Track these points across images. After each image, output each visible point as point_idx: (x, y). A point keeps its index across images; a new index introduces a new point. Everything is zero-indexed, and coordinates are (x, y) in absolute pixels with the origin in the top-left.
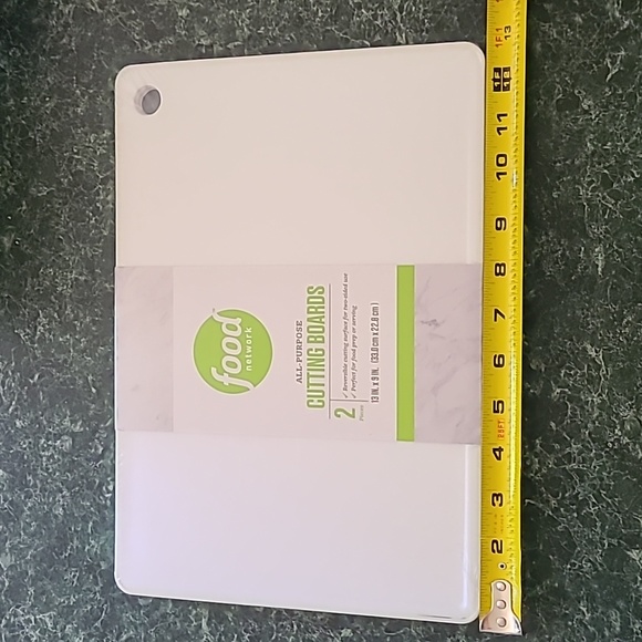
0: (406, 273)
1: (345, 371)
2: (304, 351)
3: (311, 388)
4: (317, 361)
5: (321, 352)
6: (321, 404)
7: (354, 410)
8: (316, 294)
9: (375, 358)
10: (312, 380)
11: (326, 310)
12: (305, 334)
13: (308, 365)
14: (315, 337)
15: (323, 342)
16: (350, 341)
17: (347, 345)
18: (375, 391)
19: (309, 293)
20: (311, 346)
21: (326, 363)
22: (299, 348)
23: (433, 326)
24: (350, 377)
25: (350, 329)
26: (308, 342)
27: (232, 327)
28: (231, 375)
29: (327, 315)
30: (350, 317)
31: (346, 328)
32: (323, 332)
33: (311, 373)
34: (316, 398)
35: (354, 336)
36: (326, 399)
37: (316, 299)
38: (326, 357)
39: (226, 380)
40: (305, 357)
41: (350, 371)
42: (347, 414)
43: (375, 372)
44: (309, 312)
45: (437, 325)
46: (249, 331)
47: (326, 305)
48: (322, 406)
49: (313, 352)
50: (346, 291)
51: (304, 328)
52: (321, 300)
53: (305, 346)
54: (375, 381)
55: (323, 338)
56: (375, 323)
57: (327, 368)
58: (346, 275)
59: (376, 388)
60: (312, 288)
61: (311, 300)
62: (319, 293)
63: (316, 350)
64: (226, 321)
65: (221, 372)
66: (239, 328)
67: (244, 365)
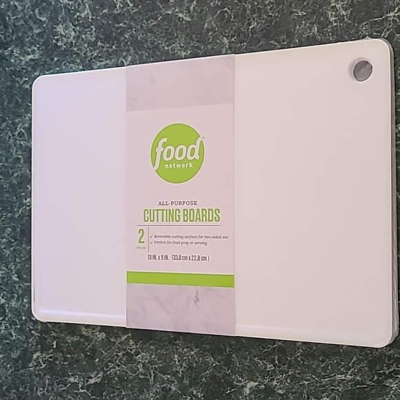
0: (229, 281)
1: (166, 237)
2: (178, 207)
3: (156, 212)
4: (172, 216)
5: (177, 219)
7: (143, 242)
8: (215, 215)
9: (175, 258)
10: (160, 212)
11: (204, 223)
12: (189, 207)
13: (170, 210)
14: (187, 215)
15: (184, 221)
16: (185, 240)
17: (182, 238)
18: (155, 257)
19: (216, 210)
20: (182, 211)
21: (171, 223)
22: (180, 203)
23: (195, 299)
24: (163, 240)
25: (192, 240)
26: (184, 210)
27: (193, 152)
29: (201, 223)
30: (200, 240)
31: (193, 237)
32: (190, 221)
33: (165, 212)
34: (149, 215)
35: (188, 243)
36: (149, 223)
37: (211, 215)
38: (175, 223)
40: (175, 207)
41: (166, 240)
42: (141, 238)
43: (167, 257)
44: (203, 210)
45: (196, 302)
46: (191, 166)
47: (208, 223)
48: (145, 220)
49: (178, 214)
50: (217, 237)
51: (193, 207)
52: (211, 219)
53: (181, 208)
54: (161, 258)
55: (187, 221)
56: (197, 258)
57: (168, 223)
58: (227, 237)
59: (157, 258)
60: (219, 212)
61: (211, 211)
62: (215, 218)
63: (179, 216)
64: (197, 147)
65: (164, 146)
66: (192, 158)
67: (168, 163)
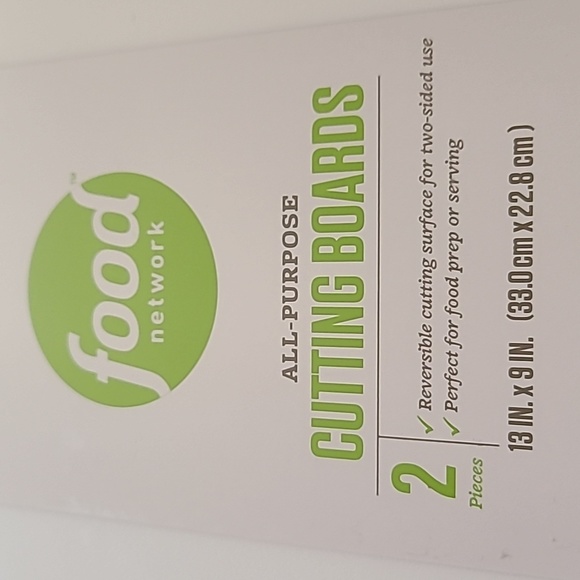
1: (426, 346)
2: (304, 287)
3: (325, 397)
5: (353, 289)
6: (352, 447)
7: (451, 471)
8: (339, 111)
9: (521, 303)
10: (327, 375)
11: (368, 158)
12: (307, 234)
13: (317, 327)
14: (337, 244)
15: (358, 257)
16: (440, 252)
17: (433, 265)
19: (318, 108)
20: (323, 269)
21: (367, 321)
22: (290, 276)
24: (439, 366)
25: (440, 215)
26: (317, 257)
27: (116, 223)
28: (115, 356)
29: (370, 172)
30: (441, 173)
31: (428, 211)
32: (359, 226)
33: (325, 352)
34: (339, 430)
35: (455, 238)
36: (366, 433)
37: (340, 126)
38: (367, 303)
39: (102, 368)
40: (304, 305)
41: (440, 349)
42: (432, 483)
44: (317, 168)
46: (157, 230)
47: (369, 141)
48: (357, 455)
49: (330, 289)
50: (427, 94)
51: (304, 214)
52: (353, 128)
53: (308, 271)
54: (523, 383)
55: (359, 243)
56: (523, 188)
57: (368, 336)
58: (428, 43)
59: (522, 401)
60: (327, 91)
61: (323, 131)
62: (348, 106)
63: (340, 282)
64: (102, 204)
65: (90, 346)
66: (133, 221)
67: (146, 327)
